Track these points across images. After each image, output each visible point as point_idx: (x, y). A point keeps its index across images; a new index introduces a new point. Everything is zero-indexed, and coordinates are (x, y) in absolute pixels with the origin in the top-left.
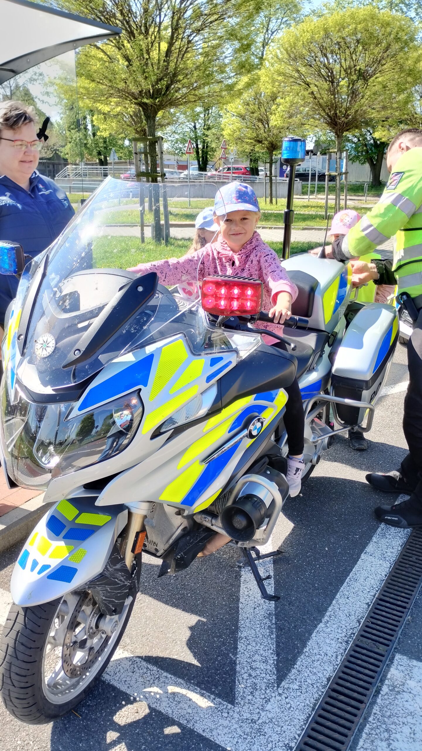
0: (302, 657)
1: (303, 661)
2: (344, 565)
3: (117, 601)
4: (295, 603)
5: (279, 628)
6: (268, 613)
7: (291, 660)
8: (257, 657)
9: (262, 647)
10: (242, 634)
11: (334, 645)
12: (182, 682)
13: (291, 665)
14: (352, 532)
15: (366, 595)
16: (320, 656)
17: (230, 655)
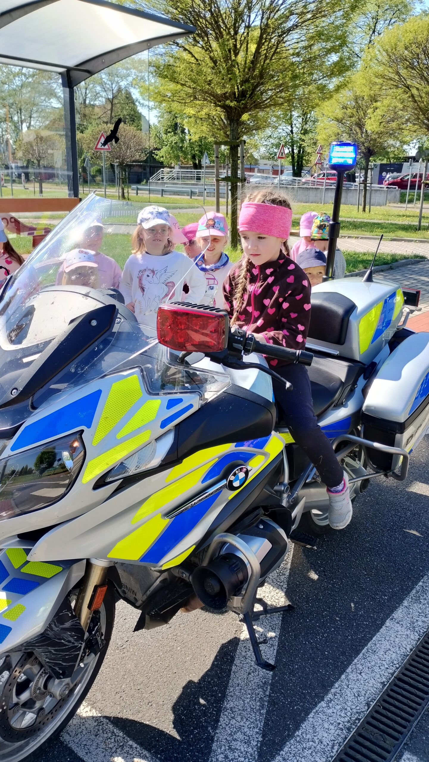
0: (292, 741)
1: (292, 747)
2: (364, 631)
3: (64, 664)
4: (297, 673)
5: (272, 702)
6: (263, 681)
7: (278, 744)
8: (239, 736)
9: (248, 723)
10: (229, 704)
11: (333, 731)
12: (148, 755)
13: (277, 750)
14: (381, 591)
15: (383, 672)
16: (313, 744)
17: (209, 728)
